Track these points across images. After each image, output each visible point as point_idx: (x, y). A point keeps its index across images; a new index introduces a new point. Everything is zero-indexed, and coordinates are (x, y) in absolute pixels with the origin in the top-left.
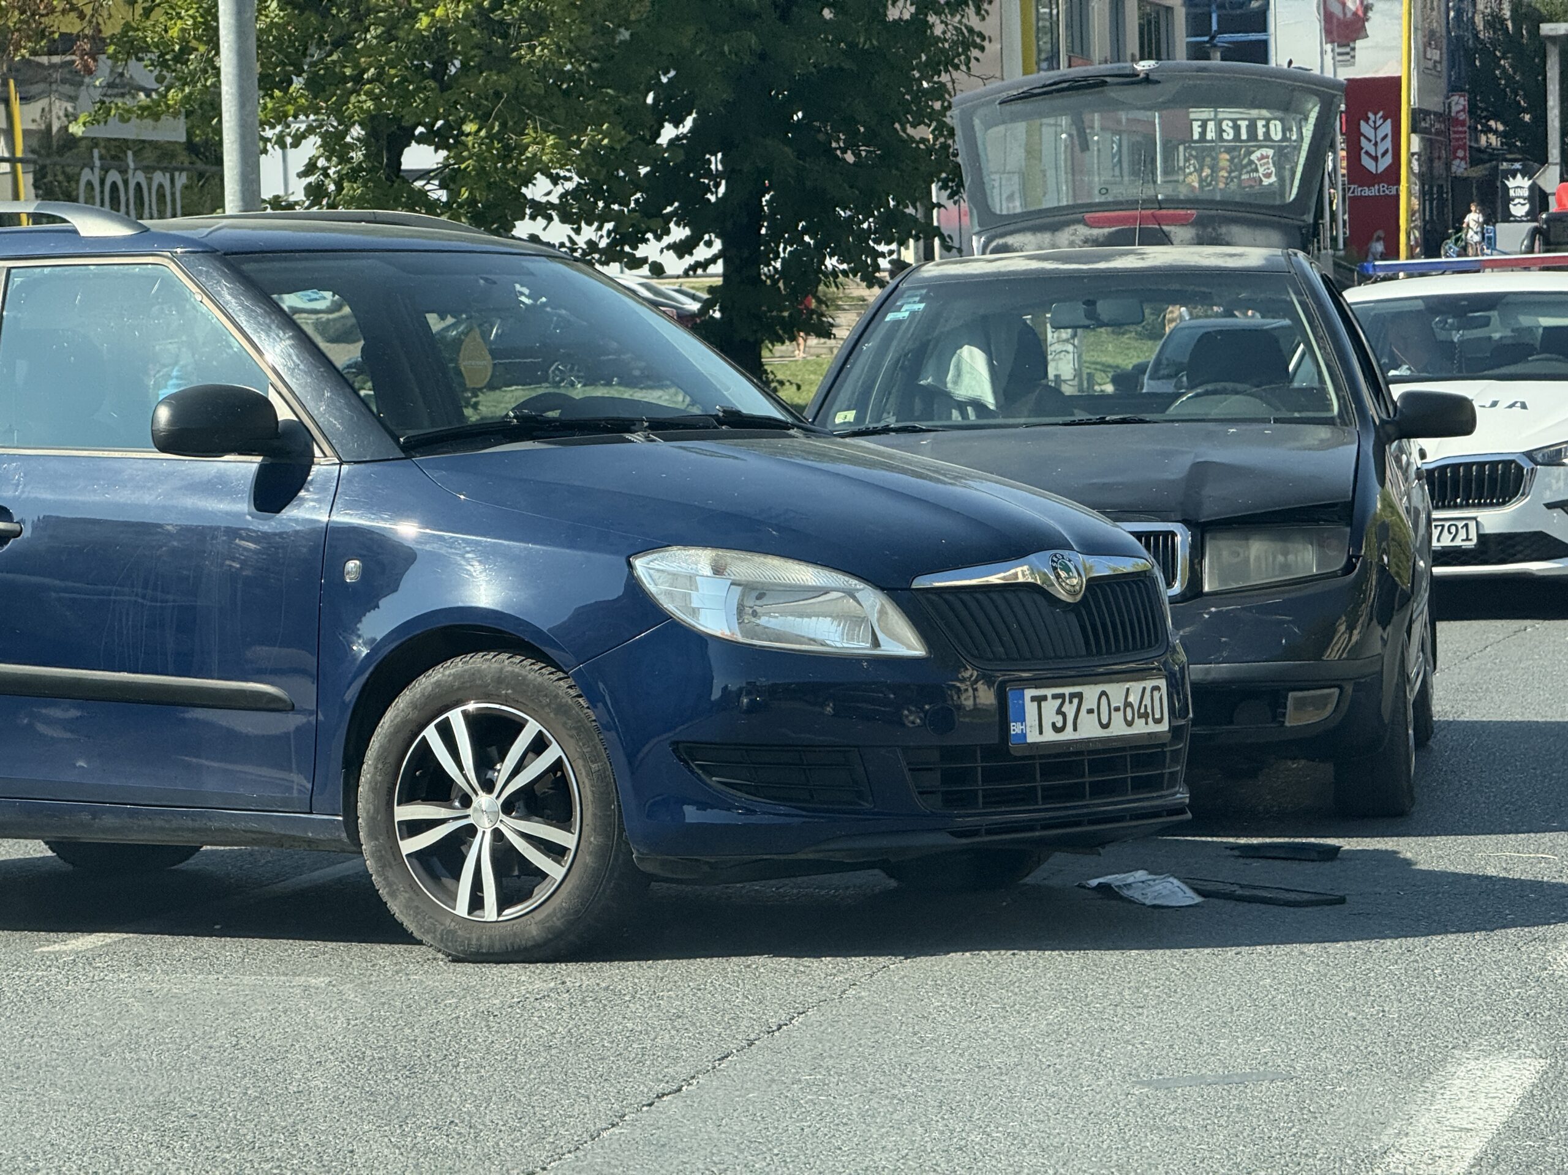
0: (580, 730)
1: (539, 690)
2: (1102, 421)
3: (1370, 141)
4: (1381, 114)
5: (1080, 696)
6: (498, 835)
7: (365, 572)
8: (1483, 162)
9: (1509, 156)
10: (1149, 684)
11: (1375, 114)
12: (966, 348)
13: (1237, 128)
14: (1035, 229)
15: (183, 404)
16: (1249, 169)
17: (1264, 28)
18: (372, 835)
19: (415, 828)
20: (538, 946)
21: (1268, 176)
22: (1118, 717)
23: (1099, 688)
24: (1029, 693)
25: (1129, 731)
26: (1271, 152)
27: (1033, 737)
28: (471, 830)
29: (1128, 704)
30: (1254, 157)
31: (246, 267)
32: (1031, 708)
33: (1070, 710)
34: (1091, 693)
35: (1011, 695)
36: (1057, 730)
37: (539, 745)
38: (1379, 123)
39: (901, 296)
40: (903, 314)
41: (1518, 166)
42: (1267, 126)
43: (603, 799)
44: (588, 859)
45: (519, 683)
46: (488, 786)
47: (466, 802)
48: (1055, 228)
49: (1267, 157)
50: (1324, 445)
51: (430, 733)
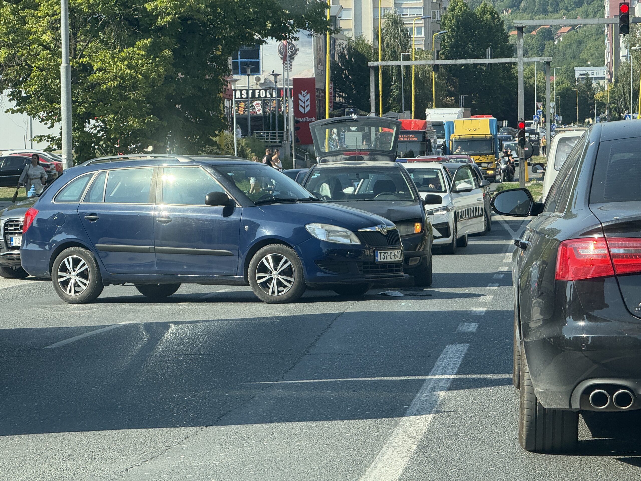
0: (295, 258)
1: (287, 251)
2: (364, 200)
3: (302, 101)
4: (306, 91)
5: (387, 253)
6: (278, 279)
7: (249, 229)
8: (339, 108)
9: (349, 106)
10: (399, 251)
11: (304, 91)
12: (324, 184)
13: (247, 93)
14: (332, 156)
15: (211, 195)
16: (252, 108)
17: (258, 57)
18: (251, 279)
19: (260, 278)
20: (286, 300)
21: (259, 111)
22: (393, 257)
23: (391, 251)
24: (379, 252)
25: (395, 260)
26: (260, 102)
27: (379, 260)
28: (272, 278)
29: (395, 255)
30: (254, 104)
31: (217, 168)
32: (379, 254)
33: (385, 255)
34: (389, 252)
35: (376, 252)
36: (384, 259)
37: (286, 262)
38: (305, 94)
39: (314, 172)
40: (315, 176)
41: (351, 110)
42: (259, 92)
43: (300, 271)
44: (296, 283)
45: (282, 250)
46: (276, 270)
47: (271, 273)
48: (336, 155)
49: (259, 104)
50: (411, 205)
51: (264, 260)
